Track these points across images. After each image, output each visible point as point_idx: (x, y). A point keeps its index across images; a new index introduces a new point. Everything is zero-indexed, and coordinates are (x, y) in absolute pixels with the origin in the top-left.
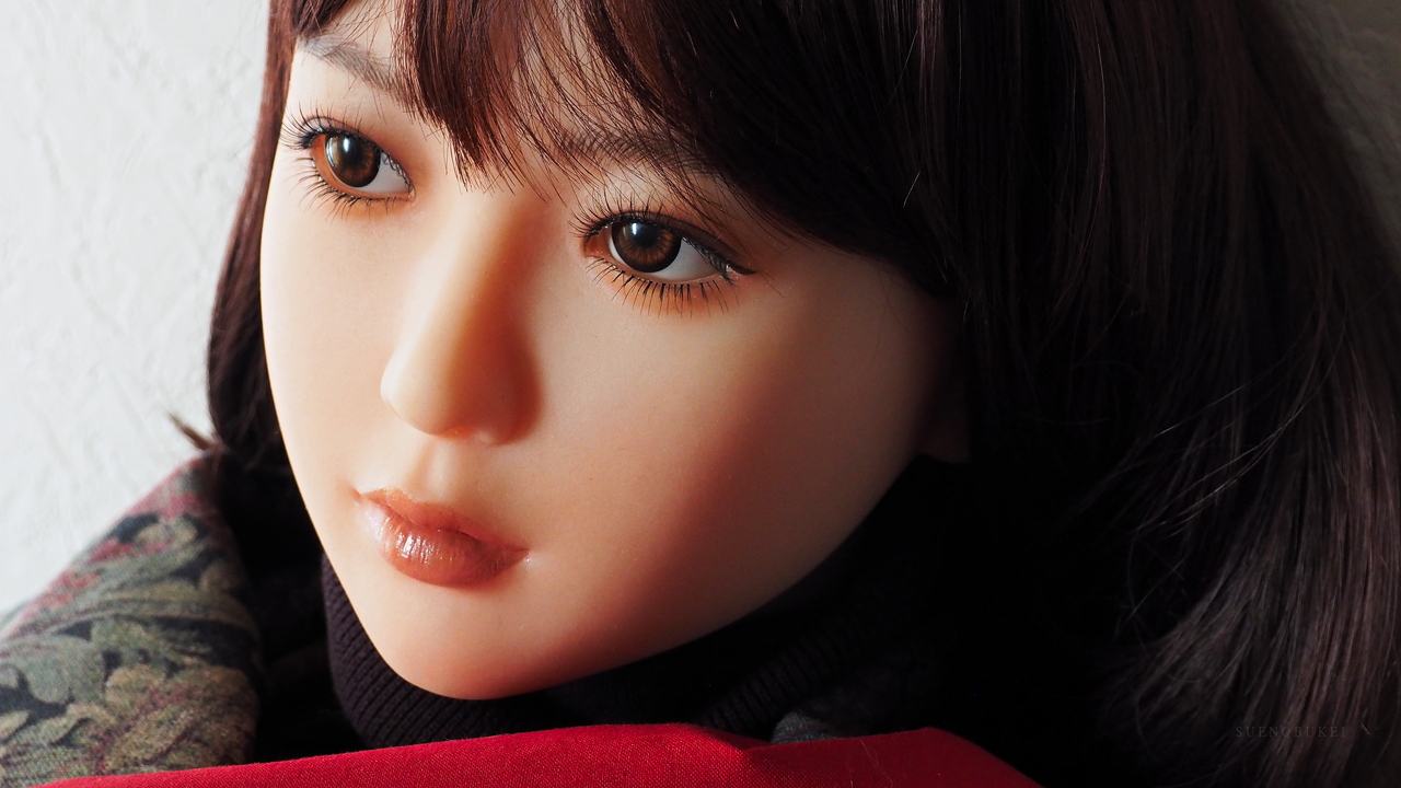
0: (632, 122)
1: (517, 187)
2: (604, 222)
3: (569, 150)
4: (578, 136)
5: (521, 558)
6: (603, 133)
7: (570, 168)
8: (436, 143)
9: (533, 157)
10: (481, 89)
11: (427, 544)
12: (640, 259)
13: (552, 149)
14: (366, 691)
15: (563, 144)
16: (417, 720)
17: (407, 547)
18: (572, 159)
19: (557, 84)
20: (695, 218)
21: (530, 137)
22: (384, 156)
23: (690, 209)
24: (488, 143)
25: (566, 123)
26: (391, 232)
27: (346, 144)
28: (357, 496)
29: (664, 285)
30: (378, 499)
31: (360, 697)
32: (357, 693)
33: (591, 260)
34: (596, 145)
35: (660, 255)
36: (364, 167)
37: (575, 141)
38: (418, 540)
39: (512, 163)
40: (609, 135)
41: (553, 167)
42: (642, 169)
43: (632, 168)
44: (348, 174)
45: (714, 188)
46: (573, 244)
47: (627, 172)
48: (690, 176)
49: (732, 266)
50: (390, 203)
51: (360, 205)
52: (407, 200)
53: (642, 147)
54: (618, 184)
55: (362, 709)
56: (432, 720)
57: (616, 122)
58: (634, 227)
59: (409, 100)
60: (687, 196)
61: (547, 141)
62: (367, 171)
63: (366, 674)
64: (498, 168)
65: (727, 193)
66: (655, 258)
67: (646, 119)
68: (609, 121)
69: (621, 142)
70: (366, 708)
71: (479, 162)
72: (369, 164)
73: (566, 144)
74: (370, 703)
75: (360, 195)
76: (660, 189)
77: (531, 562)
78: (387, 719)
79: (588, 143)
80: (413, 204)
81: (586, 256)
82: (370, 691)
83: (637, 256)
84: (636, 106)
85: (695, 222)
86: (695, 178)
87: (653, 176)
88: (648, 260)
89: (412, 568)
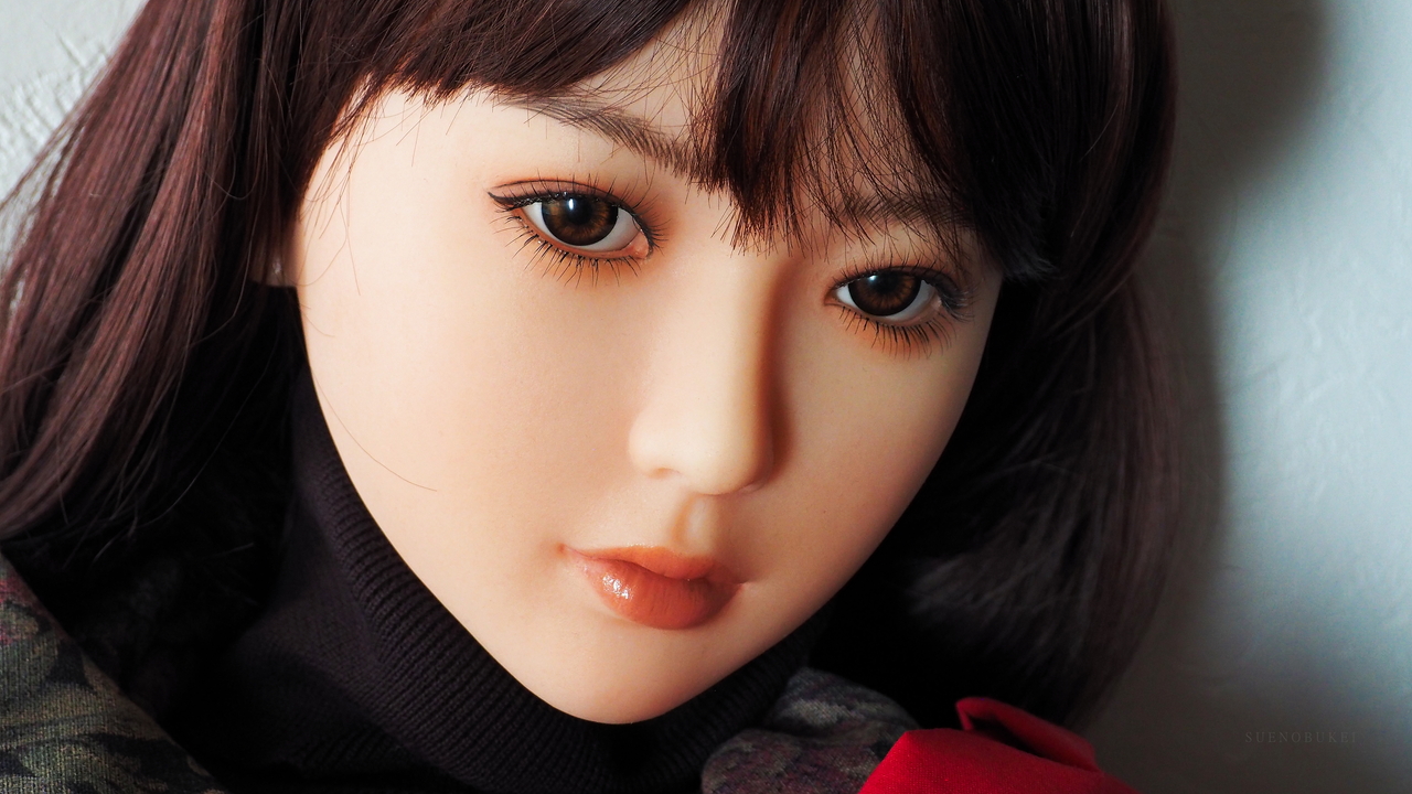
27: (571, 204)
28: (561, 549)
35: (896, 302)
46: (815, 294)
66: (890, 304)
79: (872, 205)
81: (826, 305)
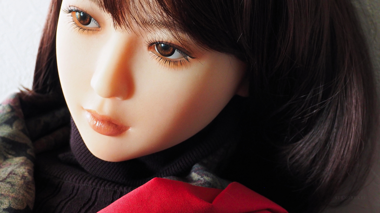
0: (163, 18)
1: (130, 32)
2: (154, 43)
3: (145, 23)
4: (148, 20)
5: (128, 129)
6: (155, 20)
7: (145, 28)
8: (107, 17)
9: (135, 25)
10: (121, 6)
11: (102, 125)
12: (164, 53)
13: (140, 24)
14: (83, 153)
15: (144, 22)
16: (97, 163)
17: (97, 125)
18: (146, 26)
19: (143, 7)
20: (180, 45)
21: (134, 20)
22: (92, 19)
23: (178, 42)
24: (123, 20)
25: (144, 17)
26: (94, 39)
29: (170, 61)
30: (89, 111)
31: (81, 155)
32: (80, 154)
33: (150, 52)
34: (153, 24)
35: (169, 53)
36: (87, 20)
37: (147, 22)
38: (100, 124)
39: (129, 26)
40: (157, 21)
41: (140, 28)
42: (165, 30)
43: (162, 30)
44: (82, 21)
45: (185, 37)
47: (161, 31)
48: (179, 33)
49: (189, 56)
50: (94, 31)
51: (86, 31)
52: (99, 31)
53: (166, 25)
54: (158, 34)
55: (82, 158)
56: (101, 163)
57: (159, 17)
58: (162, 45)
59: (100, 5)
60: (178, 39)
61: (139, 21)
62: (88, 21)
63: (83, 149)
64: (125, 27)
65: (189, 38)
66: (168, 53)
67: (167, 18)
68: (156, 17)
69: (160, 23)
70: (83, 158)
71: (119, 24)
72: (88, 20)
73: (145, 22)
74: (84, 156)
75: (85, 28)
76: (170, 37)
77: (130, 130)
78: (88, 162)
79: (151, 22)
80: (100, 32)
81: (149, 51)
82: (84, 154)
83: (162, 52)
84: (165, 14)
85: (180, 46)
86: (180, 34)
87: (168, 33)
88: (166, 53)
89: (98, 130)
